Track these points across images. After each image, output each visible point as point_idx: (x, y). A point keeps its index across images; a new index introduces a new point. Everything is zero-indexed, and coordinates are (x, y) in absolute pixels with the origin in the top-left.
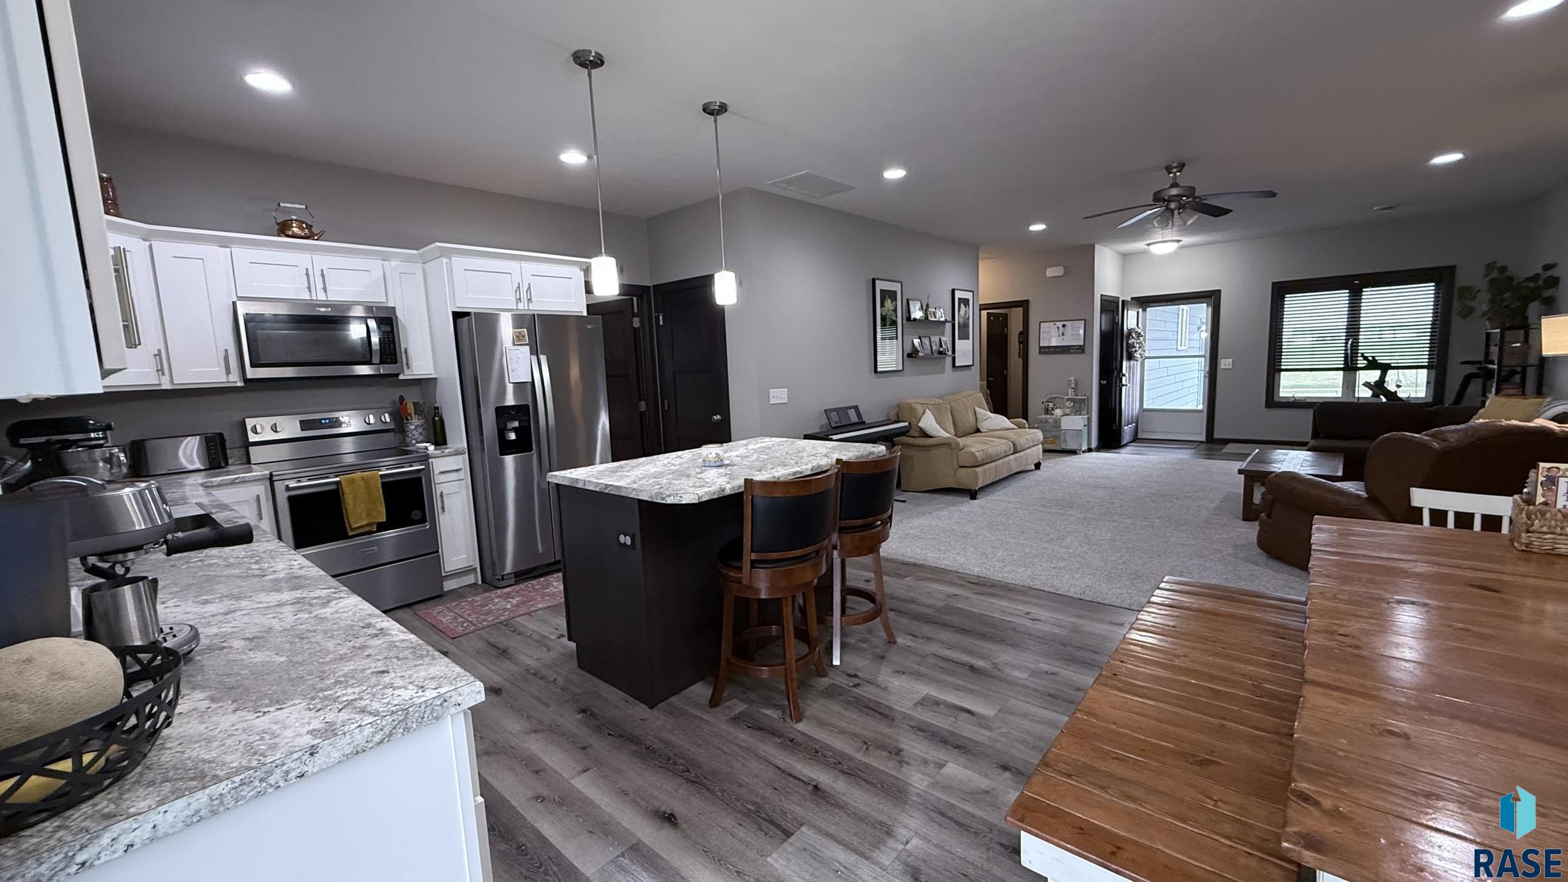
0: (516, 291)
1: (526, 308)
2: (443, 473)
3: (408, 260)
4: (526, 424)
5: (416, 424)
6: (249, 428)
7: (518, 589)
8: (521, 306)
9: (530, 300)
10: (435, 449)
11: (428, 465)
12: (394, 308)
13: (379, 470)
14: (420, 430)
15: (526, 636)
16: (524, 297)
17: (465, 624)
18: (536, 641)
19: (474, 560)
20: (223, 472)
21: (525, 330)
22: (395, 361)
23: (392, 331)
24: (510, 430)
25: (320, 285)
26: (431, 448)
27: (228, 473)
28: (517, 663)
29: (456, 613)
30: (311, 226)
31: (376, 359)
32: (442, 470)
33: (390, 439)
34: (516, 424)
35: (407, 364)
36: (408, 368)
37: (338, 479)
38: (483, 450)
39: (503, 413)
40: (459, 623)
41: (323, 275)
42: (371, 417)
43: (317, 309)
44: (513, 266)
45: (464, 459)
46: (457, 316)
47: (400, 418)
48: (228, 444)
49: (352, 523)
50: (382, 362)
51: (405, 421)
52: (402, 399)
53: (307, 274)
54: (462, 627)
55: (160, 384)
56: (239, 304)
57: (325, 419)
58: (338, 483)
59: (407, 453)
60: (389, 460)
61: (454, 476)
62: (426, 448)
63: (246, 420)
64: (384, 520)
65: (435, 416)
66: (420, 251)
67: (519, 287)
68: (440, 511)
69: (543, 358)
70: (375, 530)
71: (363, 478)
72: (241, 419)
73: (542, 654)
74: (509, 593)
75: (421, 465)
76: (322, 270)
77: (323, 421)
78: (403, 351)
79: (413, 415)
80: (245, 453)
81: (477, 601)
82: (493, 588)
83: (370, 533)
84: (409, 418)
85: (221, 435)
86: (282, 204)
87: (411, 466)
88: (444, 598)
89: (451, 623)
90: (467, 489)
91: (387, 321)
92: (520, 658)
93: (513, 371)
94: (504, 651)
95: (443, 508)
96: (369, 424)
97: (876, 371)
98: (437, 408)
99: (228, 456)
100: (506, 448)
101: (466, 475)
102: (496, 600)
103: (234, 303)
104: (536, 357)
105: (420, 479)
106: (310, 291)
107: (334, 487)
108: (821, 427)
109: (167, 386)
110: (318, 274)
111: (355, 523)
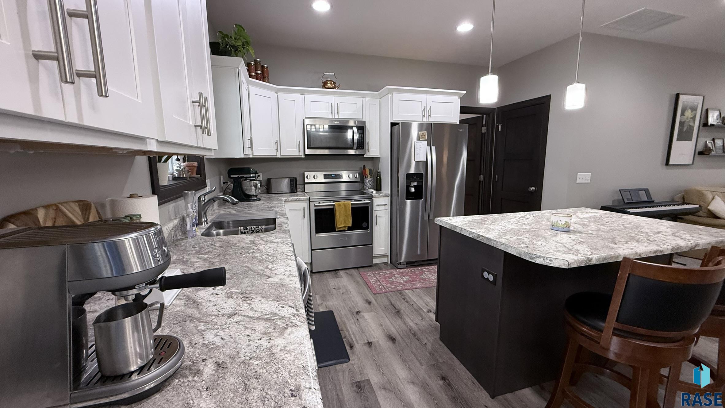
0: (423, 111)
1: (427, 120)
2: (379, 205)
3: (373, 97)
4: (421, 184)
5: (369, 180)
6: (306, 176)
7: (407, 271)
8: (425, 119)
9: (429, 116)
10: (376, 193)
11: (372, 201)
12: (365, 121)
13: (351, 201)
14: (370, 183)
15: (410, 304)
16: (427, 115)
17: (381, 287)
18: (416, 310)
19: (388, 252)
20: (294, 195)
21: (426, 132)
22: (363, 148)
23: (363, 133)
24: (412, 186)
25: (336, 111)
26: (374, 192)
27: (297, 196)
28: (405, 323)
29: (377, 278)
30: (335, 83)
31: (355, 147)
32: (378, 204)
33: (357, 186)
34: (415, 184)
35: (368, 150)
36: (368, 151)
37: (334, 204)
38: (398, 196)
39: (409, 177)
40: (378, 285)
41: (338, 106)
42: (351, 174)
43: (334, 122)
44: (423, 97)
45: (388, 199)
46: (393, 125)
47: (363, 176)
48: (298, 183)
49: (338, 225)
50: (357, 148)
51: (365, 178)
52: (364, 167)
53: (332, 106)
54: (379, 288)
55: (276, 155)
56: (305, 120)
57: (333, 174)
58: (334, 205)
59: (363, 193)
60: (357, 197)
61: (383, 208)
62: (372, 192)
63: (305, 173)
64: (351, 226)
65: (377, 176)
66: (379, 92)
67: (424, 109)
68: (375, 224)
69: (434, 148)
70: (347, 230)
71: (344, 205)
72: (303, 172)
73: (418, 320)
74: (402, 273)
75: (369, 201)
76: (337, 104)
77: (332, 175)
78: (367, 143)
79: (368, 175)
80: (303, 187)
81: (387, 274)
82: (396, 268)
83: (344, 231)
84: (366, 176)
85: (296, 178)
86: (325, 74)
87: (365, 201)
88: (373, 267)
89: (374, 283)
90: (388, 214)
91: (362, 129)
92: (406, 319)
93: (417, 154)
94: (398, 311)
95: (376, 223)
96: (350, 178)
97: (667, 163)
98: (379, 172)
99: (298, 188)
100: (409, 196)
101: (388, 207)
102: (396, 276)
103: (304, 120)
104: (430, 147)
105: (368, 207)
106: (332, 114)
107: (332, 207)
108: (613, 201)
109: (279, 156)
110: (336, 105)
111: (339, 226)
